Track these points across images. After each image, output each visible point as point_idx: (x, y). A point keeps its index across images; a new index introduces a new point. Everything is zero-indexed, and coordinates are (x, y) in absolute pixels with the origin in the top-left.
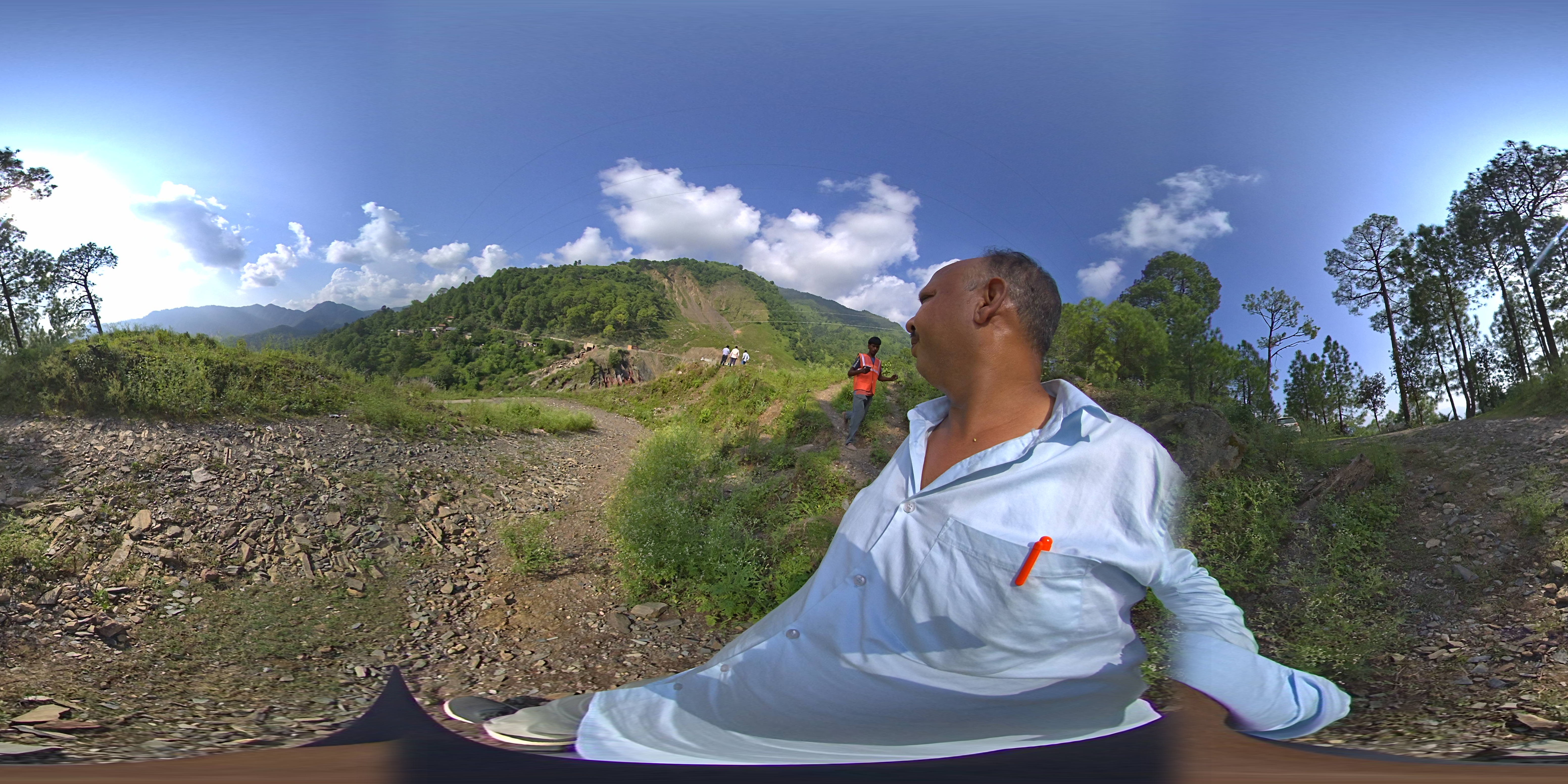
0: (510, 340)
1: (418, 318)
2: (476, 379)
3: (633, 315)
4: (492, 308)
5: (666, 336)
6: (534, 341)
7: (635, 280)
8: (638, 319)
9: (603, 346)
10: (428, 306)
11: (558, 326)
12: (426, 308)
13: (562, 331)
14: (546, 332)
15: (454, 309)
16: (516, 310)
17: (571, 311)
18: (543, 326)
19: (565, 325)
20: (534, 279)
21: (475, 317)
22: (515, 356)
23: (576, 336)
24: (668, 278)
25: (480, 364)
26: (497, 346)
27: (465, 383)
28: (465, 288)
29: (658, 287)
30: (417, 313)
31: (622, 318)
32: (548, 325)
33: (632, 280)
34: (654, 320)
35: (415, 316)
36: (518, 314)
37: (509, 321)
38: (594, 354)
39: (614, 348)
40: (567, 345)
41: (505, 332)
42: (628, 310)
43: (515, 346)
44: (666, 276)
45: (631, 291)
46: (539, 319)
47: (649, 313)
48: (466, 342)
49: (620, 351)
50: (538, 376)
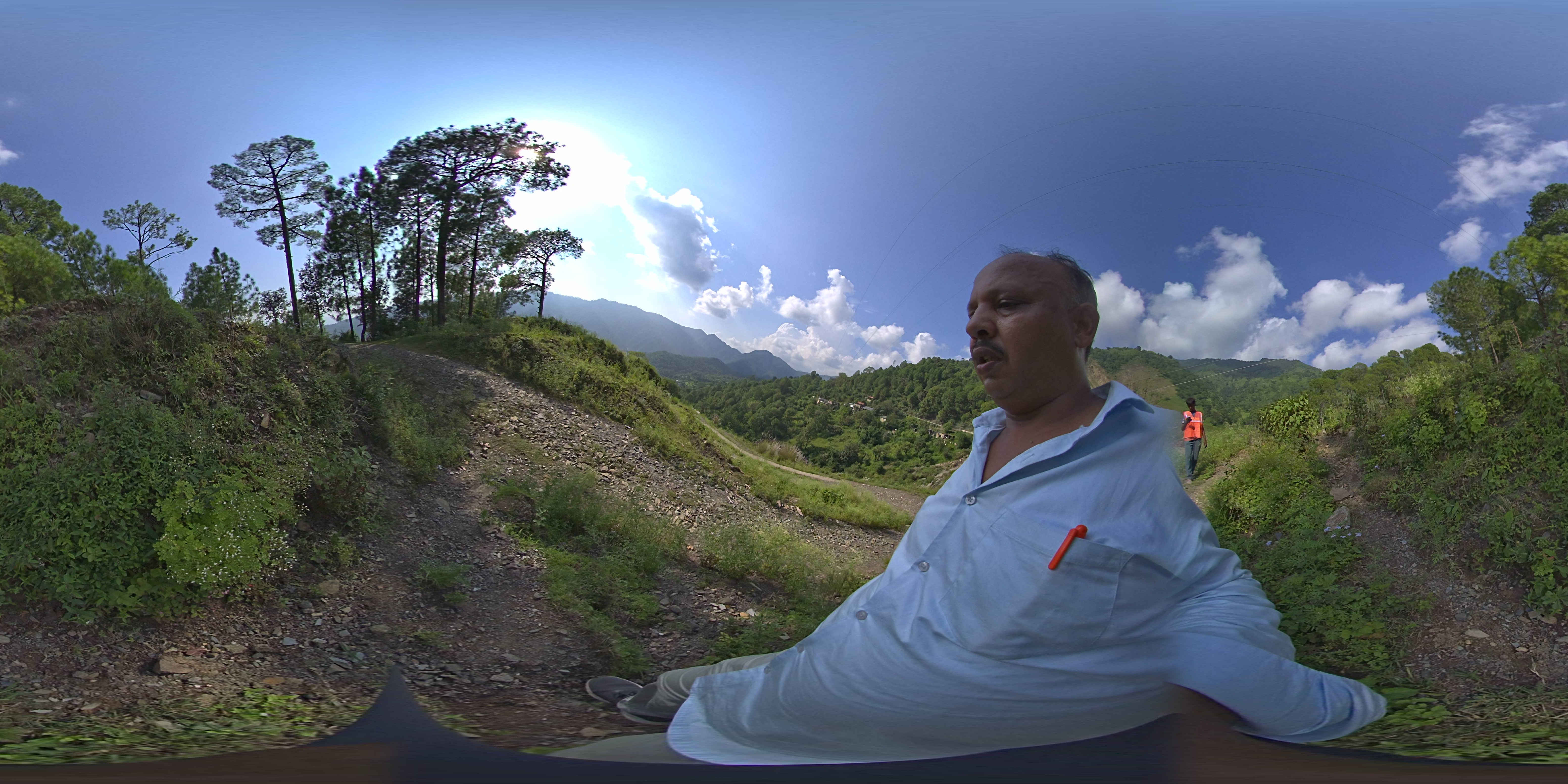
0: (923, 430)
1: (840, 391)
2: (881, 462)
4: (912, 395)
6: (947, 433)
10: (853, 382)
12: (850, 383)
15: (876, 389)
16: (934, 401)
18: (958, 419)
21: (893, 402)
22: (924, 445)
25: (888, 449)
26: (909, 433)
27: (868, 464)
28: (892, 371)
30: (841, 386)
32: (962, 418)
35: (838, 388)
37: (925, 411)
41: (920, 421)
43: (926, 436)
46: (954, 412)
48: (880, 424)
50: (946, 468)
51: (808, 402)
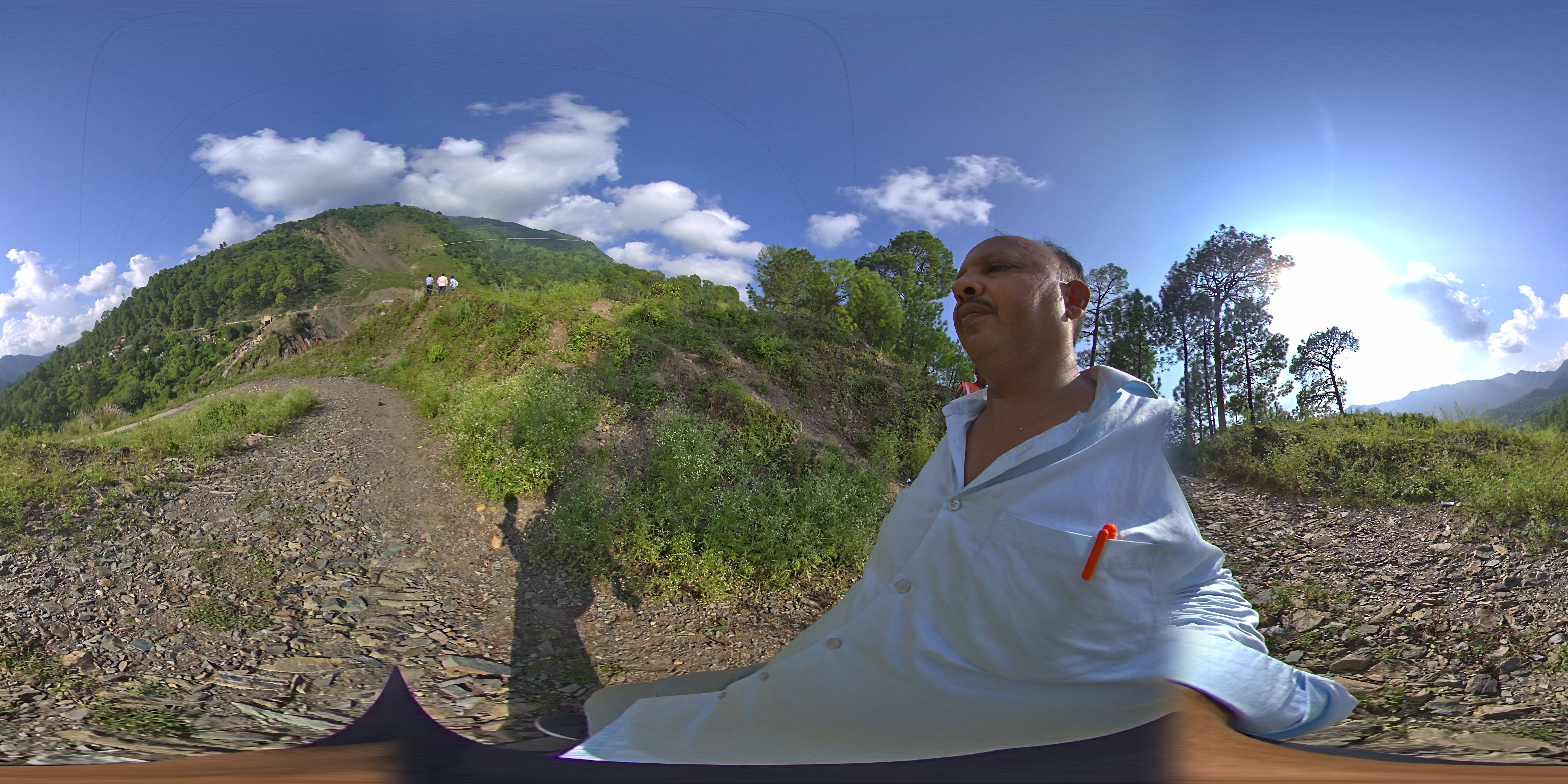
0: (188, 339)
1: (92, 347)
2: (167, 388)
3: (299, 278)
4: (159, 314)
5: (340, 288)
6: (211, 332)
7: (288, 243)
8: (306, 280)
9: (280, 315)
11: (229, 311)
13: (235, 314)
14: (219, 320)
15: (123, 327)
16: (183, 309)
17: (237, 292)
19: (236, 308)
20: (188, 274)
21: (146, 329)
22: (197, 353)
23: (250, 314)
24: (321, 233)
25: (166, 372)
26: (177, 349)
27: (157, 395)
28: (126, 305)
29: (315, 243)
30: (89, 343)
31: (289, 282)
32: (218, 312)
33: (285, 245)
34: (323, 276)
35: (89, 347)
36: (186, 312)
37: (180, 322)
38: (274, 326)
39: (291, 314)
40: (244, 326)
41: (180, 334)
42: (293, 274)
43: (194, 344)
44: (318, 232)
45: (289, 255)
46: (208, 310)
47: (315, 270)
48: (145, 356)
49: (299, 315)
50: (227, 365)
51: (71, 374)
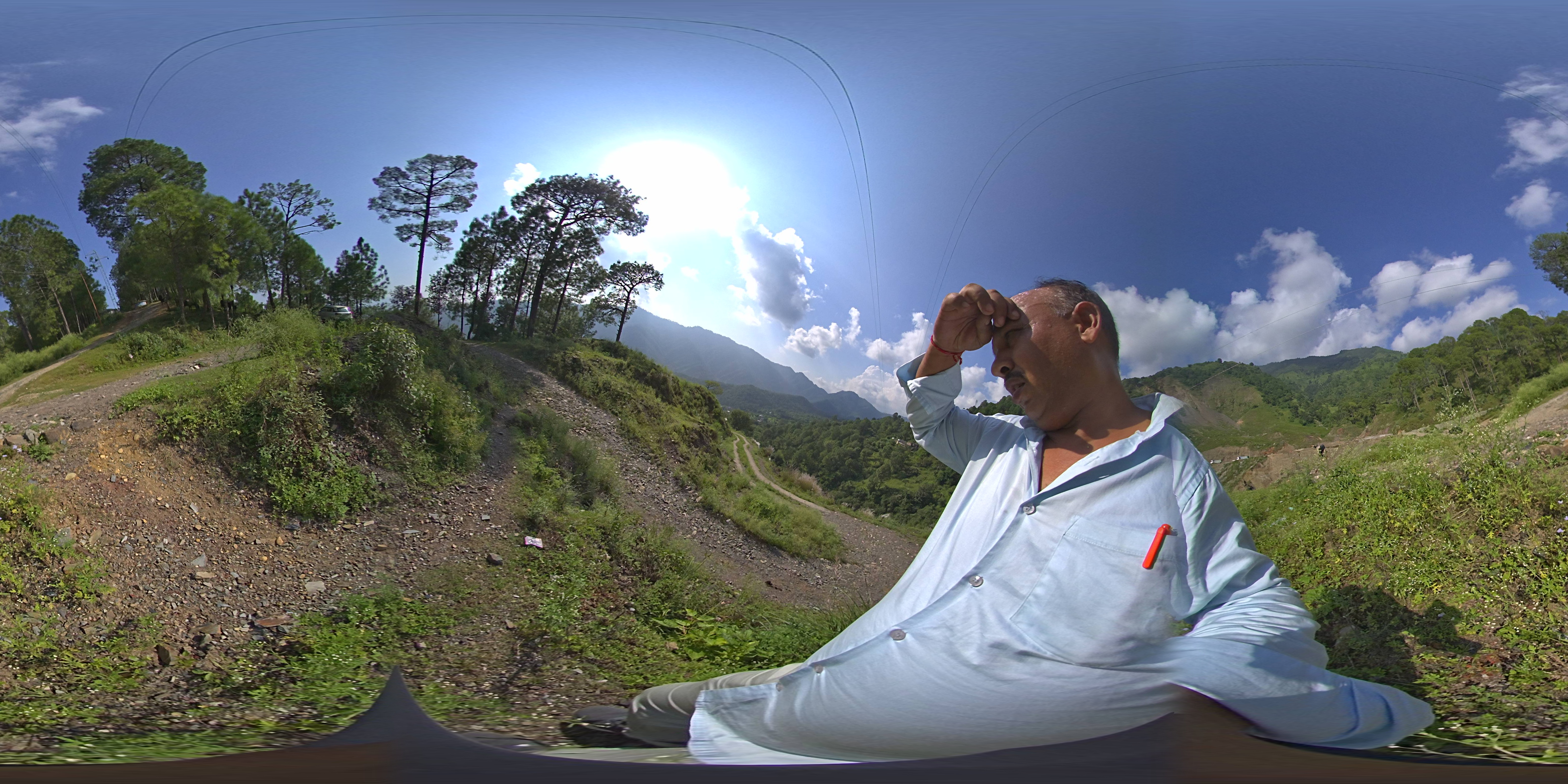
51: (888, 443)
